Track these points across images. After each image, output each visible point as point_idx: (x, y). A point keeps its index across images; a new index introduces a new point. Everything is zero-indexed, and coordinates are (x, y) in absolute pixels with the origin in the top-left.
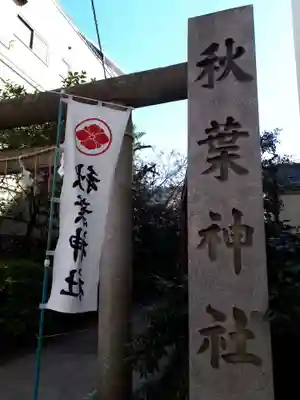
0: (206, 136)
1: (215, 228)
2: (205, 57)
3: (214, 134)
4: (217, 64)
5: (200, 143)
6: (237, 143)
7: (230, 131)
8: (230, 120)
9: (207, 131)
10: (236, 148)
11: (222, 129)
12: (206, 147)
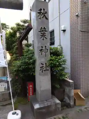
0: (40, 30)
1: (42, 49)
2: (39, 11)
3: (42, 30)
4: (42, 14)
5: (39, 31)
6: (46, 33)
7: (44, 30)
8: (44, 27)
9: (40, 29)
10: (45, 34)
11: (43, 29)
12: (40, 33)
